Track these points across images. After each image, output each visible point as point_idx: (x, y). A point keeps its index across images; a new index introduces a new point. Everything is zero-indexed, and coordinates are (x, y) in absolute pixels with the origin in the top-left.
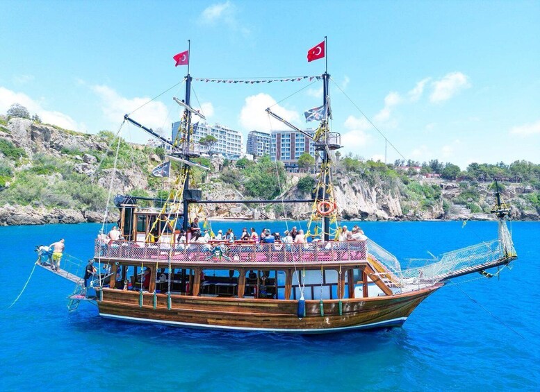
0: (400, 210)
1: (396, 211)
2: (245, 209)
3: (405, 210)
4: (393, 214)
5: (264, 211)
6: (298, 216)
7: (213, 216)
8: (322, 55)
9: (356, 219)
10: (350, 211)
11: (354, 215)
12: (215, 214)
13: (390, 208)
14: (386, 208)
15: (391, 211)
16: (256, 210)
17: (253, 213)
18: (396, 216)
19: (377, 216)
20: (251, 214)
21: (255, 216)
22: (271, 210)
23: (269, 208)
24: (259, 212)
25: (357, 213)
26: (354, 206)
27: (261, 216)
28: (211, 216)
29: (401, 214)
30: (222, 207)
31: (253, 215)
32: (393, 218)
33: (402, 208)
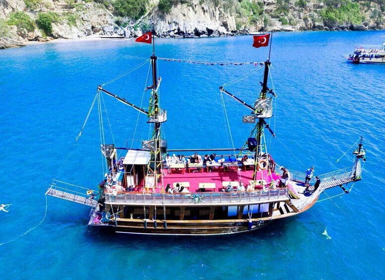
0: (235, 26)
1: (232, 27)
2: (117, 28)
3: (238, 26)
4: (230, 30)
5: (133, 30)
6: (160, 34)
7: (91, 34)
8: (266, 44)
9: (204, 35)
10: (200, 29)
11: (203, 32)
12: (92, 32)
13: (228, 25)
14: (225, 25)
15: (229, 27)
16: (126, 29)
17: (125, 32)
18: (232, 32)
19: (219, 32)
20: (122, 32)
21: (126, 34)
22: (139, 29)
23: (137, 27)
24: (129, 31)
25: (205, 30)
26: (203, 25)
27: (131, 35)
28: (89, 35)
29: (236, 29)
30: (97, 26)
31: (125, 34)
32: (230, 33)
33: (236, 24)
